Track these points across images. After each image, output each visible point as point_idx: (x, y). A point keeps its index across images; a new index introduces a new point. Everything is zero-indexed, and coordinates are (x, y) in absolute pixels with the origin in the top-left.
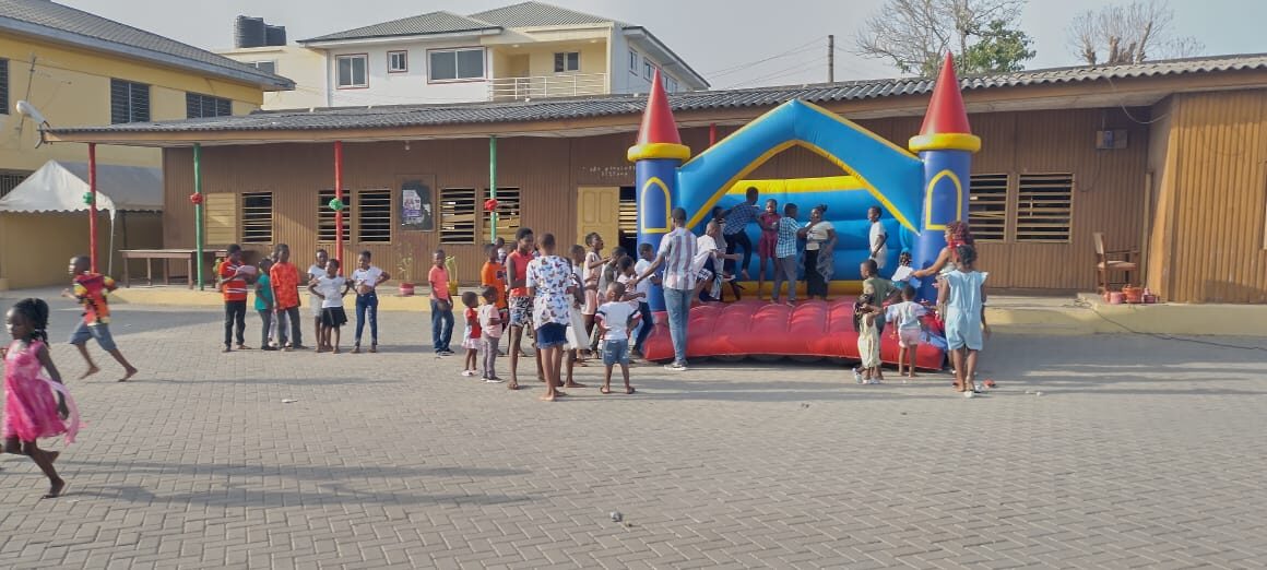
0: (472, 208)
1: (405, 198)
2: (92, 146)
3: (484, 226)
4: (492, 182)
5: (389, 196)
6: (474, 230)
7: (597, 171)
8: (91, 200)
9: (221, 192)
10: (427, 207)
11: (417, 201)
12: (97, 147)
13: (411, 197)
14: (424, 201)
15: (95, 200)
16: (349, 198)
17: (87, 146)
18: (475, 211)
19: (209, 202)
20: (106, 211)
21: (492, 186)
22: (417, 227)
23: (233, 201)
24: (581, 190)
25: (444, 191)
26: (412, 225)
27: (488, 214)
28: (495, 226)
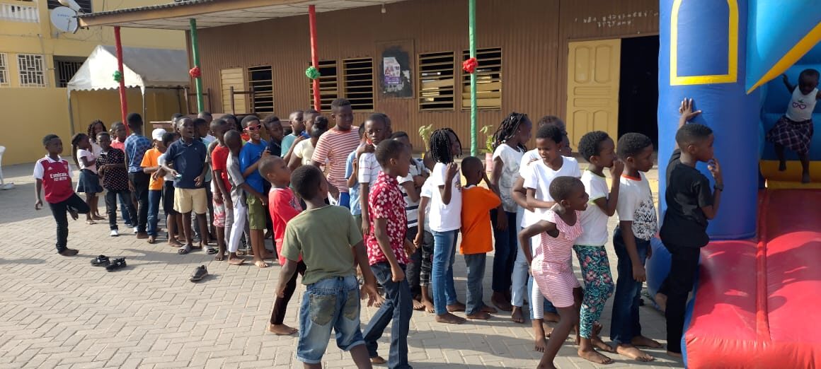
0: (451, 72)
1: (385, 66)
2: (117, 29)
3: (464, 91)
4: (471, 43)
5: (370, 65)
6: (453, 96)
7: (592, 21)
8: (120, 77)
9: (232, 67)
10: (407, 74)
11: (397, 68)
12: (122, 30)
13: (391, 64)
14: (403, 68)
15: (123, 78)
16: (335, 68)
17: (113, 29)
18: (454, 75)
19: (223, 77)
20: (138, 87)
21: (471, 49)
22: (397, 94)
23: (241, 75)
24: (572, 46)
25: (422, 56)
26: (393, 92)
27: (468, 78)
28: (475, 90)
